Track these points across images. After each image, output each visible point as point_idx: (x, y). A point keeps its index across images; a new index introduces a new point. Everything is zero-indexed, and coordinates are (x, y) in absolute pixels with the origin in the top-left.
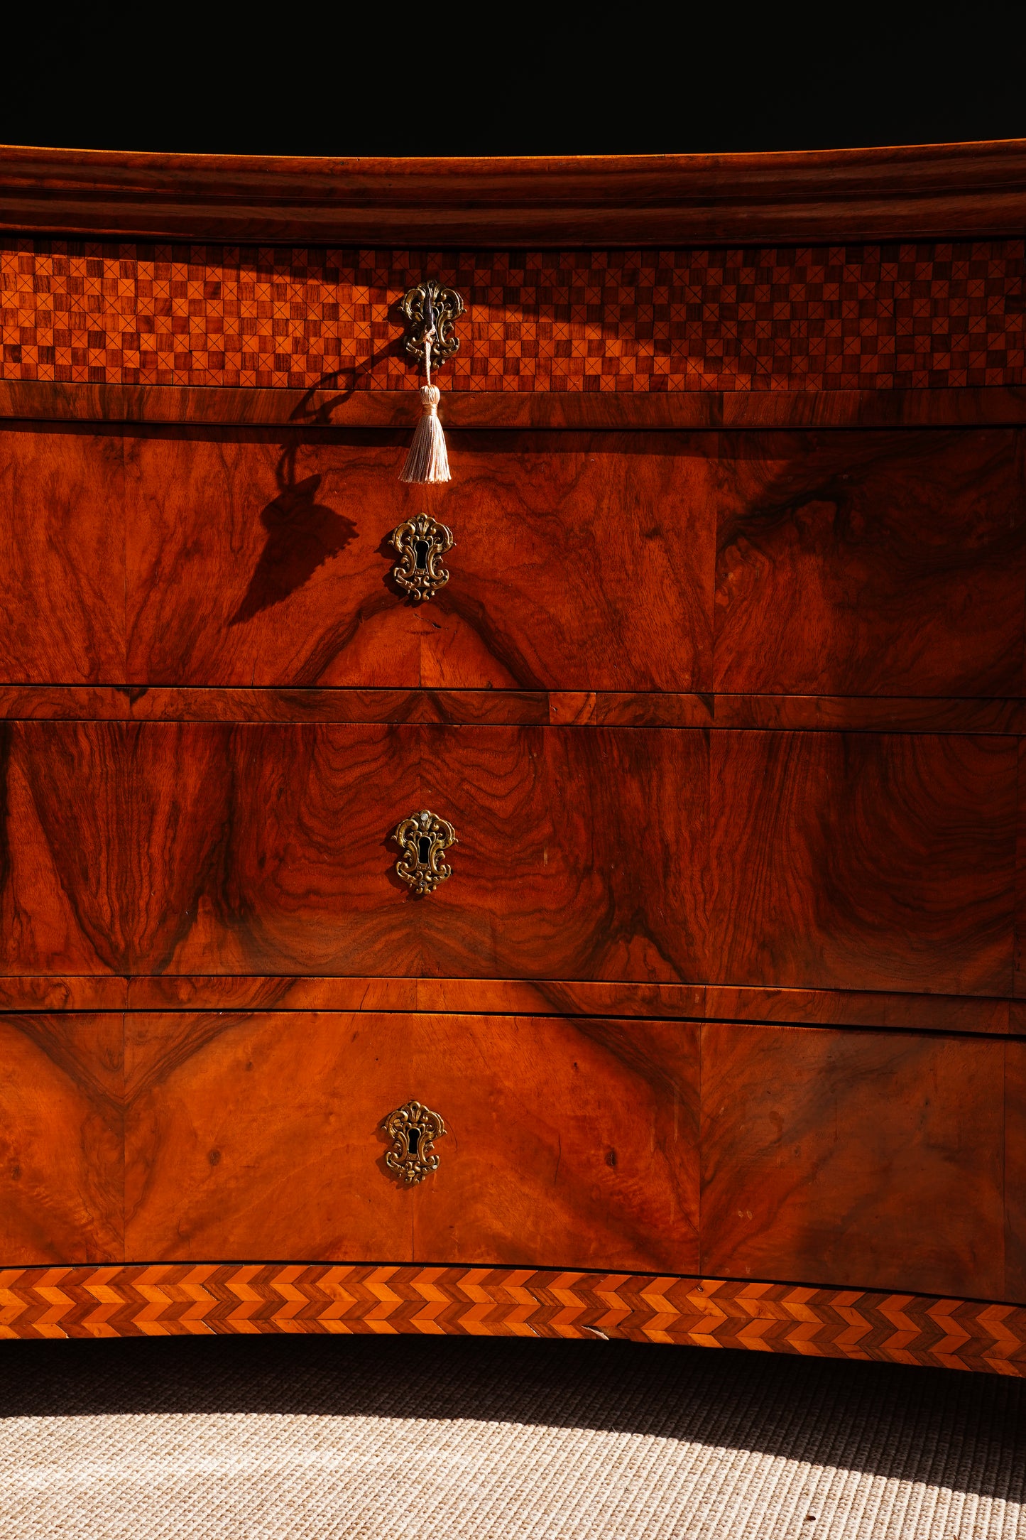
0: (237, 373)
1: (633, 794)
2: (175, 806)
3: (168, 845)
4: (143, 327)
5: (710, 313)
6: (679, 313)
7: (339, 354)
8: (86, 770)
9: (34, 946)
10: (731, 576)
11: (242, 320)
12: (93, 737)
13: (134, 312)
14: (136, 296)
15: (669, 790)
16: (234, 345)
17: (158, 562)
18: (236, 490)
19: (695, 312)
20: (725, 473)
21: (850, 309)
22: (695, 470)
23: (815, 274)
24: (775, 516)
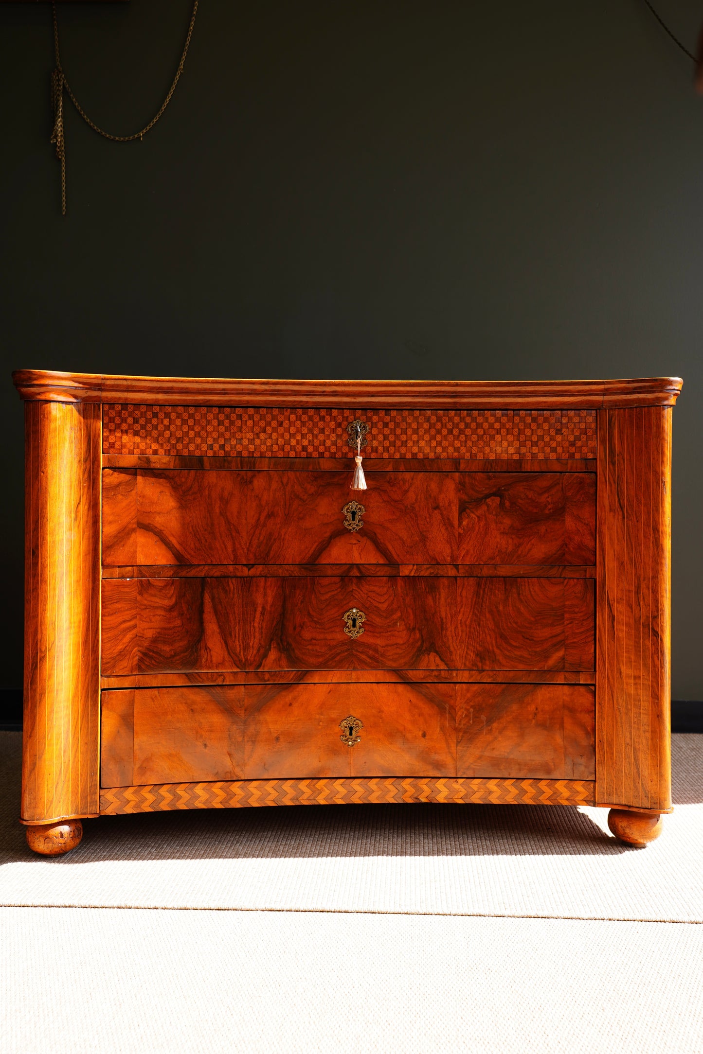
0: (289, 452)
1: (430, 601)
2: (264, 608)
3: (261, 622)
4: (255, 436)
5: (456, 432)
6: (445, 432)
7: (325, 445)
8: (231, 595)
9: (211, 661)
10: (464, 523)
11: (290, 434)
12: (234, 583)
13: (253, 432)
14: (253, 426)
15: (443, 599)
16: (288, 442)
17: (259, 519)
18: (287, 493)
19: (450, 432)
20: (461, 486)
21: (504, 432)
22: (450, 486)
23: (492, 420)
24: (479, 502)
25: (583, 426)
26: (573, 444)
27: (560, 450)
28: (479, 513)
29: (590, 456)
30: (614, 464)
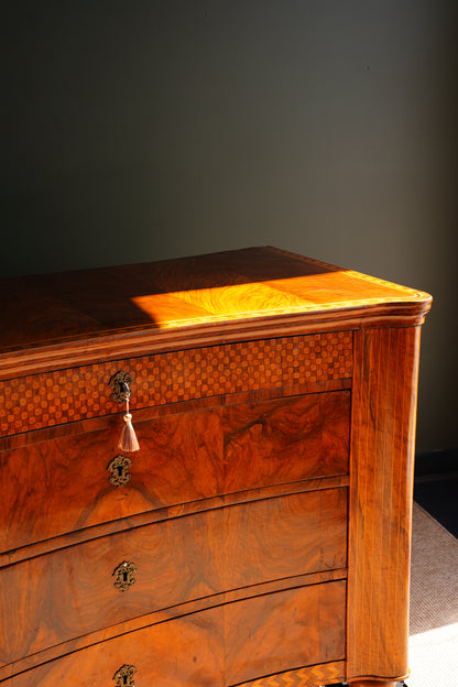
0: (47, 422)
2: (29, 591)
3: (27, 607)
4: (8, 413)
5: (221, 367)
6: (210, 369)
7: (87, 405)
10: (228, 454)
11: (48, 401)
16: (46, 411)
17: (17, 501)
18: (47, 464)
19: (216, 368)
20: (225, 420)
21: (267, 361)
22: (215, 421)
23: (255, 350)
24: (242, 432)
25: (341, 347)
26: (331, 366)
27: (319, 373)
28: (244, 441)
29: (347, 375)
30: (367, 381)
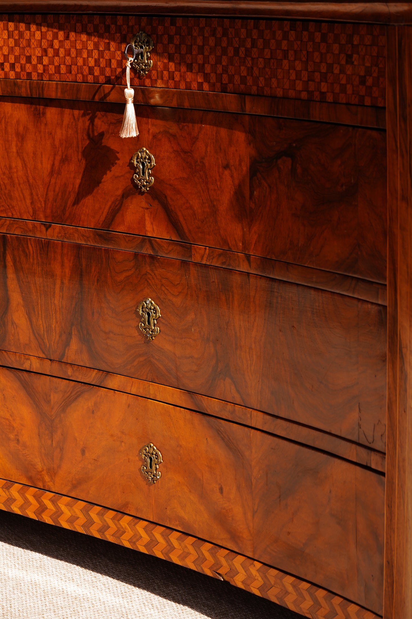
0: (76, 75)
3: (61, 300)
4: (44, 54)
5: (242, 52)
6: (231, 52)
7: (110, 67)
8: (31, 260)
9: (19, 339)
10: (255, 193)
11: (77, 49)
12: (33, 246)
13: (41, 46)
14: (41, 39)
15: (236, 303)
16: (74, 62)
17: (53, 165)
18: (79, 131)
20: (252, 138)
21: (291, 55)
22: (240, 135)
23: (279, 36)
24: (270, 163)
25: (374, 52)
26: (363, 81)
27: (349, 89)
29: (379, 102)
30: (405, 121)
